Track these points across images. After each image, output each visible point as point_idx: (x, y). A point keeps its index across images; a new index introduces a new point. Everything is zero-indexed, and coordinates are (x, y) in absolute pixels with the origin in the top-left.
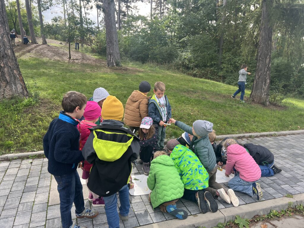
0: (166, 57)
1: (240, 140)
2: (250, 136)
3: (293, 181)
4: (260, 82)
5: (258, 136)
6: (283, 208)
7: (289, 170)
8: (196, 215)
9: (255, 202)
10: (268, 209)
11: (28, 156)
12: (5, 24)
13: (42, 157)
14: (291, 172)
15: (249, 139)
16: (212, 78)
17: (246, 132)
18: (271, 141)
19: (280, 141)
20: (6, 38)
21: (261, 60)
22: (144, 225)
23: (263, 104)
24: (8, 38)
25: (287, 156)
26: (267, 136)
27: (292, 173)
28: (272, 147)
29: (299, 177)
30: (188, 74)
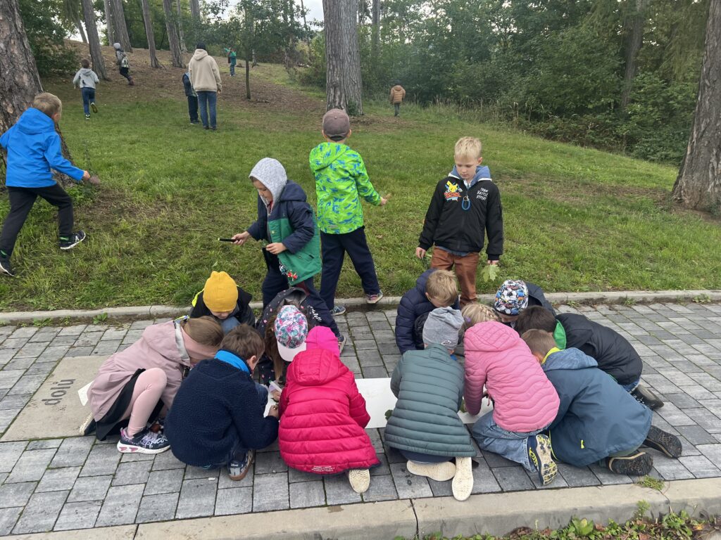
0: (481, 90)
1: (588, 308)
2: (621, 298)
3: (690, 439)
4: (704, 151)
5: (649, 300)
6: (617, 518)
7: (694, 406)
8: (337, 507)
9: (532, 490)
10: (564, 514)
11: (32, 319)
12: (14, 14)
13: (61, 324)
14: (697, 411)
15: (618, 307)
16: (597, 141)
17: (615, 288)
18: (683, 317)
19: (709, 318)
20: (16, 47)
21: (709, 87)
22: (185, 519)
23: (709, 212)
24: (22, 48)
25: (709, 362)
26: (676, 301)
27: (699, 413)
28: (674, 333)
29: (714, 427)
30: (535, 133)
